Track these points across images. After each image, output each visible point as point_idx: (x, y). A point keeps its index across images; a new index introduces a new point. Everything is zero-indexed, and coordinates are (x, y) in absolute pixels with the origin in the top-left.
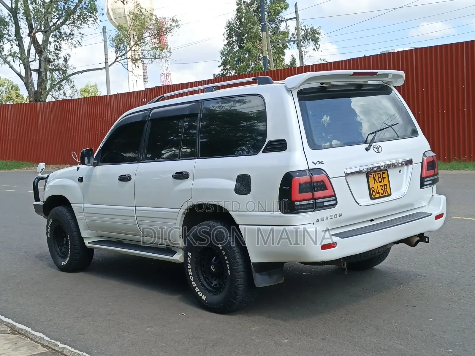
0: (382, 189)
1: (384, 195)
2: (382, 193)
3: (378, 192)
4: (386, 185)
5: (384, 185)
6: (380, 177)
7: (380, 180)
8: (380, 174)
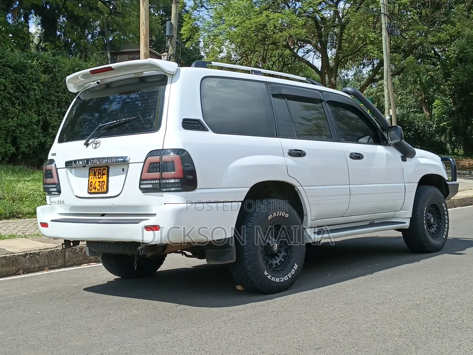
0: (99, 185)
1: (100, 191)
2: (99, 189)
3: (95, 187)
4: (104, 182)
5: (103, 182)
6: (100, 173)
7: (99, 176)
8: (100, 169)
